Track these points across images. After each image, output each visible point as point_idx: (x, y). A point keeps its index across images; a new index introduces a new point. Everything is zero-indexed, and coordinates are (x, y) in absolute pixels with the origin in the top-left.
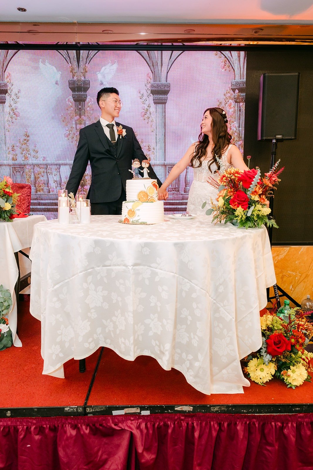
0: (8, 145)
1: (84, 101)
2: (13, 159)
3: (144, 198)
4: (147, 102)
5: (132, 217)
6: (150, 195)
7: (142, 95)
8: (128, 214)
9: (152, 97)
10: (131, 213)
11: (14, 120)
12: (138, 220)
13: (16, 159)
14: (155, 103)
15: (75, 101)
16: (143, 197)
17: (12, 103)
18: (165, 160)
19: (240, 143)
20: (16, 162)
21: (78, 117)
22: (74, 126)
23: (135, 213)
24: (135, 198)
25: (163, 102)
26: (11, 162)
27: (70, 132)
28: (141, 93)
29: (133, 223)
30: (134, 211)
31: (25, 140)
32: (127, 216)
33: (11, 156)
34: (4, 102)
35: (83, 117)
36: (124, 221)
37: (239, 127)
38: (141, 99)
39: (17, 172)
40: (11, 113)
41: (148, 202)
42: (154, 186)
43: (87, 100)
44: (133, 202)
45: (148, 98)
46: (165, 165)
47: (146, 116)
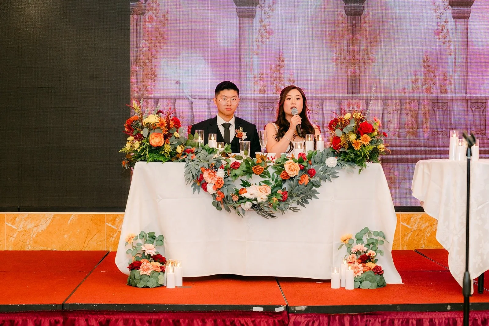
0: (254, 74)
1: (360, 14)
2: (261, 91)
4: (444, 17)
7: (438, 7)
9: (450, 10)
11: (264, 40)
13: (265, 92)
14: (454, 18)
15: (348, 14)
17: (264, 17)
18: (466, 93)
20: (265, 95)
21: (351, 35)
22: (345, 47)
25: (465, 17)
26: (257, 95)
27: (339, 54)
28: (436, 5)
31: (278, 66)
33: (258, 88)
34: (254, 17)
35: (357, 35)
38: (436, 12)
39: (264, 108)
40: (262, 29)
43: (364, 13)
45: (445, 10)
46: (466, 100)
47: (442, 34)
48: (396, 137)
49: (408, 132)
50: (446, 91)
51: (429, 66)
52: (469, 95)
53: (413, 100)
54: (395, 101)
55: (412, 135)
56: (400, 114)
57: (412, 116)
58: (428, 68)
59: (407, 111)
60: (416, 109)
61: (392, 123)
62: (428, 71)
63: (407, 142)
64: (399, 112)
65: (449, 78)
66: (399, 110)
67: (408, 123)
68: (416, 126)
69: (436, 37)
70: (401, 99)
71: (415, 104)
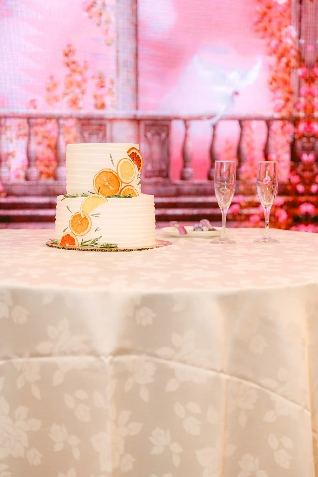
3: (110, 187)
5: (82, 234)
6: (124, 180)
8: (72, 226)
10: (79, 222)
12: (97, 240)
16: (107, 184)
18: (137, 108)
19: (300, 72)
23: (88, 223)
24: (89, 186)
29: (85, 248)
30: (87, 217)
32: (69, 231)
36: (60, 242)
37: (299, 37)
41: (119, 196)
42: (133, 159)
44: (84, 196)
46: (137, 121)
47: (94, 10)
48: (22, 181)
49: (41, 173)
50: (103, 106)
51: (74, 63)
52: (140, 113)
53: (49, 118)
54: (20, 121)
55: (49, 176)
56: (28, 143)
57: (49, 146)
58: (73, 66)
59: (39, 138)
60: (54, 134)
61: (13, 157)
62: (74, 71)
63: (40, 189)
64: (26, 139)
65: (108, 85)
66: (25, 135)
67: (41, 157)
68: (54, 163)
69: (86, 14)
70: (29, 118)
71: (51, 125)
